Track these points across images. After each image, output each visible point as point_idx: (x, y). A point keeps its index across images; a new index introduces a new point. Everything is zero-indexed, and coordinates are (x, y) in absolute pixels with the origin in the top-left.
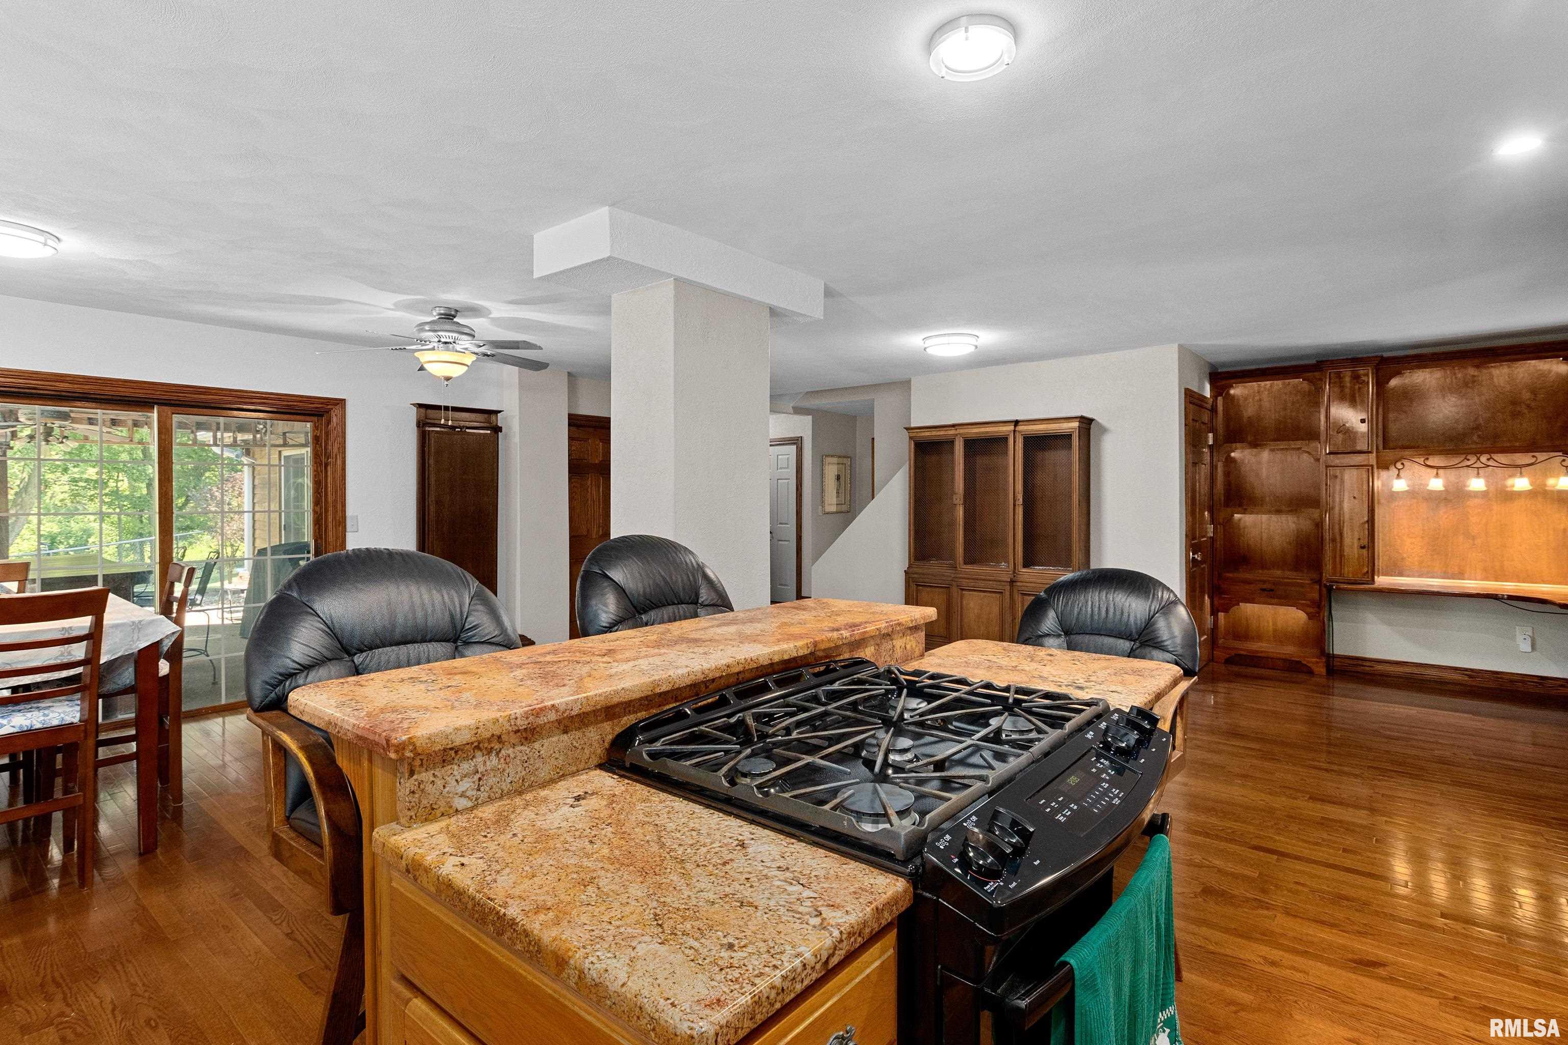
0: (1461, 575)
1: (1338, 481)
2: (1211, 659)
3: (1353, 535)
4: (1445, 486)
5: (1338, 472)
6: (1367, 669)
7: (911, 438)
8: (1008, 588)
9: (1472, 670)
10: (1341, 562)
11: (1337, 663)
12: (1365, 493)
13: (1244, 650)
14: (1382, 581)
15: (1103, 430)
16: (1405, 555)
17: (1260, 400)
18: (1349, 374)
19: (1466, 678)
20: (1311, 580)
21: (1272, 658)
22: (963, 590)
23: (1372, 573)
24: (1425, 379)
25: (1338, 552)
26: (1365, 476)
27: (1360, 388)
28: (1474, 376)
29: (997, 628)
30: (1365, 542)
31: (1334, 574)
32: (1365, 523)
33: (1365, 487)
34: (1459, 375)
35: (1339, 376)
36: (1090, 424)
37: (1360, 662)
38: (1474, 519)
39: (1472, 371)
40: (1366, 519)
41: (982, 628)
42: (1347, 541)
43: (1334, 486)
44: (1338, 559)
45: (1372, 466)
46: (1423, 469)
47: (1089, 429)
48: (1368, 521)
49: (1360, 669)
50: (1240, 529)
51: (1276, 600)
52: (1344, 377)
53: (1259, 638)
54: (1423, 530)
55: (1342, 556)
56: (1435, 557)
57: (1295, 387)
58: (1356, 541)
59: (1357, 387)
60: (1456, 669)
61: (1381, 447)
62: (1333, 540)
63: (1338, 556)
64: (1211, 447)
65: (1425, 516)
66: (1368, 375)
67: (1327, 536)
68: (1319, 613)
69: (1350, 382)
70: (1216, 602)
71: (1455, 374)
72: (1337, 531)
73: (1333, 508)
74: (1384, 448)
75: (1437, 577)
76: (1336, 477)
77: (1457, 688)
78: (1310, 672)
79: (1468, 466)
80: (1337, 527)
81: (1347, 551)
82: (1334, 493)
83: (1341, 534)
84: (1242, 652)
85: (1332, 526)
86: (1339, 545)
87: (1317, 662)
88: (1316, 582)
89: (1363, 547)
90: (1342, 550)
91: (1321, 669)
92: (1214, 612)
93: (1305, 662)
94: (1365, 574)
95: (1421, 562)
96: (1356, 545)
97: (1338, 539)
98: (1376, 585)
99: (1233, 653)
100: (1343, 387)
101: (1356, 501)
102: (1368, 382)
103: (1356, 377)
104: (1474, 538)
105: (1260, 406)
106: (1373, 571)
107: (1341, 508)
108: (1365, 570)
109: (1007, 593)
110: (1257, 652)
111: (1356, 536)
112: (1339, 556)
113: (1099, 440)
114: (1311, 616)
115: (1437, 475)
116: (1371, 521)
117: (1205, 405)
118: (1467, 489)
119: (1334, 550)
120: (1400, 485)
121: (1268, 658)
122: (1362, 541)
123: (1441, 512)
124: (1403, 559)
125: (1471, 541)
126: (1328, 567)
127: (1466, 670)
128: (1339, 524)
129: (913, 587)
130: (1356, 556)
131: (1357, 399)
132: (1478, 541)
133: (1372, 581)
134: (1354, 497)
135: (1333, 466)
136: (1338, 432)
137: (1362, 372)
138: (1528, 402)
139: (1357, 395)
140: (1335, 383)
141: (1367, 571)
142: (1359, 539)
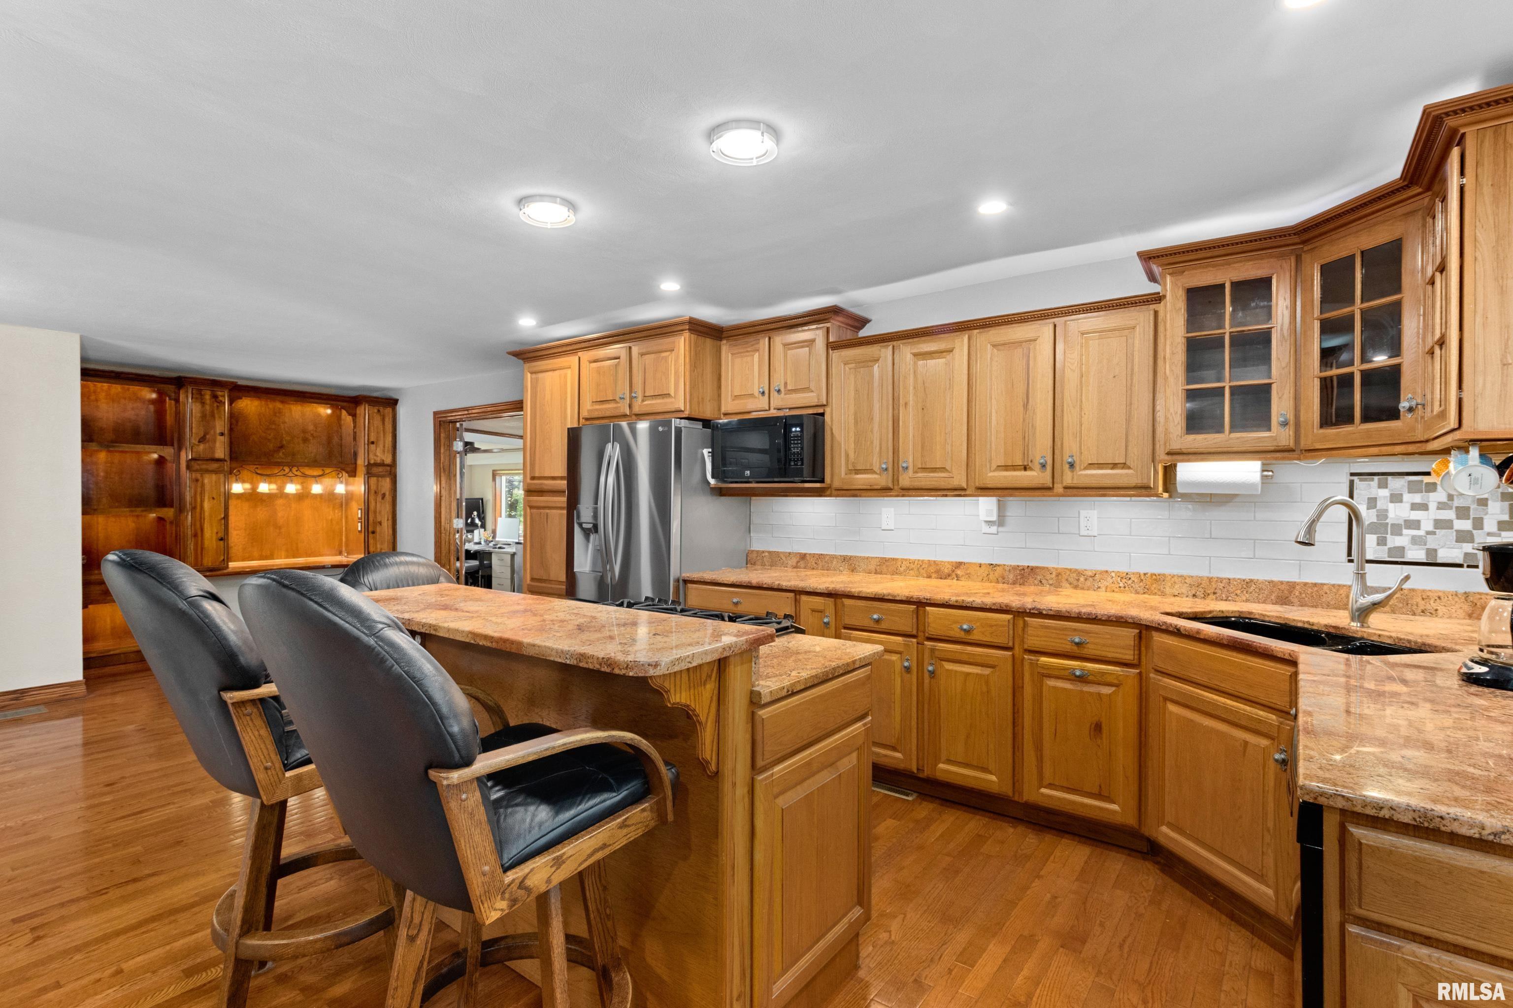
0: (271, 557)
1: (199, 484)
3: (211, 530)
4: (271, 490)
5: (199, 476)
10: (202, 554)
12: (222, 494)
14: (233, 565)
18: (209, 393)
23: (228, 559)
24: (247, 405)
25: (199, 545)
26: (222, 480)
27: (218, 406)
28: (280, 409)
30: (221, 535)
32: (222, 519)
33: (222, 491)
35: (200, 393)
38: (280, 514)
39: (278, 405)
40: (223, 516)
42: (207, 533)
43: (196, 490)
44: (199, 552)
45: (227, 473)
46: (255, 475)
48: (224, 518)
52: (205, 395)
54: (246, 524)
55: (202, 549)
58: (213, 535)
61: (233, 457)
62: (195, 535)
63: (199, 549)
65: (248, 513)
66: (224, 396)
67: (190, 533)
69: (210, 400)
71: (267, 405)
72: (198, 527)
73: (195, 508)
74: (235, 458)
76: (198, 482)
79: (284, 475)
80: (199, 524)
81: (207, 543)
82: (196, 494)
83: (202, 530)
85: (194, 524)
86: (200, 539)
89: (219, 540)
90: (202, 543)
94: (221, 562)
95: (244, 549)
96: (214, 537)
97: (199, 534)
98: (229, 570)
100: (204, 403)
101: (214, 502)
102: (224, 403)
103: (215, 397)
104: (280, 528)
106: (228, 558)
107: (202, 508)
108: (222, 558)
111: (215, 531)
115: (264, 481)
116: (227, 517)
119: (196, 545)
120: (238, 488)
122: (219, 534)
123: (258, 509)
125: (278, 531)
126: (191, 559)
128: (200, 521)
130: (215, 547)
131: (216, 416)
132: (283, 530)
133: (227, 567)
134: (213, 498)
135: (194, 471)
136: (199, 442)
137: (219, 393)
138: (312, 432)
139: (216, 412)
140: (197, 398)
141: (224, 560)
142: (217, 533)
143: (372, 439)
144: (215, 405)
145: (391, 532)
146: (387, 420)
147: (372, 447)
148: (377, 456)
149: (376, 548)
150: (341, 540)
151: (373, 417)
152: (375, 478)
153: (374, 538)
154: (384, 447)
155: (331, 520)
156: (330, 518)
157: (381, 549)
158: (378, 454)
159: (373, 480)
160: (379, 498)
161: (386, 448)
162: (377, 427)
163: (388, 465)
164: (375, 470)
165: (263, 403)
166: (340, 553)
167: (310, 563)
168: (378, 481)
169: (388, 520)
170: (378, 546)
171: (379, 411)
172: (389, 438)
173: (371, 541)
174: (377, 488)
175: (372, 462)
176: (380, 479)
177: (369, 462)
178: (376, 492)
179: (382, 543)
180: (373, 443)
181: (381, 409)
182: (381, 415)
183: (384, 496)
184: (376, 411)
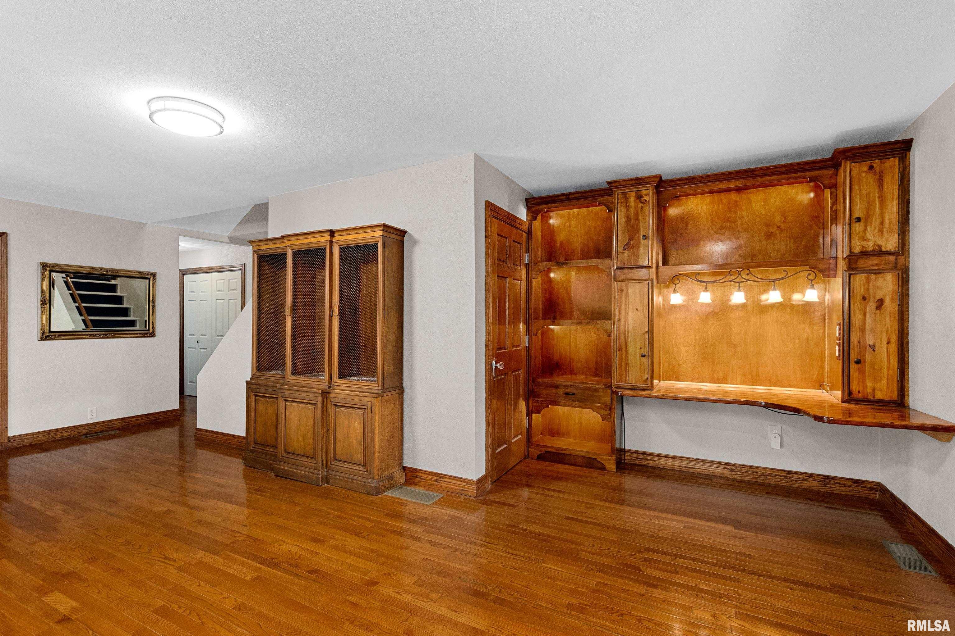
0: (724, 380)
1: (624, 293)
2: (527, 456)
3: (636, 345)
4: (712, 301)
5: (622, 285)
6: (651, 462)
7: (254, 251)
8: (320, 399)
9: (733, 465)
10: (626, 369)
11: (628, 457)
12: (646, 307)
13: (552, 447)
14: (660, 386)
15: (415, 242)
16: (681, 362)
17: (570, 226)
18: (633, 194)
19: (729, 472)
20: (604, 385)
21: (574, 456)
22: (286, 401)
23: (652, 380)
25: (624, 360)
26: (646, 289)
27: (642, 207)
28: (736, 201)
29: (311, 441)
30: (645, 351)
31: (621, 381)
32: (645, 333)
33: (646, 300)
34: (725, 201)
35: (626, 196)
36: (404, 236)
37: (645, 457)
38: (735, 330)
40: (646, 330)
41: (300, 439)
42: (631, 350)
43: (621, 298)
44: (623, 367)
45: (652, 280)
46: (695, 283)
47: (402, 242)
48: (648, 332)
49: (645, 463)
50: (554, 340)
51: (577, 403)
52: (630, 197)
53: (567, 434)
54: (695, 340)
55: (626, 364)
56: (704, 363)
57: (596, 213)
58: (638, 350)
59: (640, 206)
60: (720, 463)
61: (661, 264)
62: (620, 349)
63: (623, 364)
64: (526, 265)
65: (697, 327)
66: (648, 194)
67: (615, 346)
68: (610, 415)
69: (635, 201)
70: (530, 405)
71: (721, 199)
72: (622, 340)
73: (619, 320)
74: (664, 265)
75: (706, 382)
76: (622, 291)
77: (723, 481)
78: (604, 469)
79: (731, 281)
80: (622, 337)
81: (630, 358)
82: (620, 306)
83: (626, 344)
84: (551, 450)
85: (618, 337)
86: (624, 353)
87: (609, 460)
88: (608, 387)
89: (644, 356)
90: (627, 359)
91: (611, 466)
92: (529, 413)
93: (599, 460)
94: (645, 381)
96: (638, 353)
97: (623, 348)
98: (655, 391)
99: (543, 450)
100: (629, 206)
101: (639, 313)
102: (649, 201)
103: (639, 197)
104: (735, 347)
105: (570, 232)
106: (652, 378)
107: (626, 319)
108: (646, 377)
109: (320, 405)
110: (562, 449)
111: (639, 346)
112: (625, 365)
113: (411, 253)
114: (604, 418)
115: (706, 290)
116: (651, 331)
117: (521, 227)
118: (730, 303)
119: (620, 359)
120: (676, 299)
121: (570, 455)
122: (643, 350)
124: (679, 365)
125: (733, 349)
126: (616, 375)
127: (729, 464)
128: (625, 334)
129: (253, 397)
130: (638, 364)
131: (640, 217)
132: (739, 349)
133: (651, 388)
134: (637, 309)
135: (620, 281)
136: (624, 249)
137: (644, 192)
138: (779, 224)
139: (640, 214)
140: (622, 203)
141: (648, 378)
142: (641, 348)
143: (857, 214)
144: (640, 205)
145: (894, 362)
146: (887, 179)
147: (858, 227)
148: (868, 240)
149: (865, 386)
150: (823, 367)
151: (860, 181)
152: (863, 276)
153: (862, 372)
154: (882, 223)
155: (807, 339)
156: (805, 336)
157: (874, 390)
158: (869, 236)
159: (859, 280)
160: (871, 307)
161: (886, 225)
162: (868, 194)
163: (890, 253)
164: (865, 263)
165: (716, 198)
166: (821, 386)
167: (775, 395)
168: (868, 280)
169: (888, 343)
170: (869, 384)
171: (871, 167)
172: (893, 208)
173: (854, 375)
174: (867, 290)
175: (857, 250)
176: (873, 276)
177: (850, 252)
178: (864, 298)
179: (875, 379)
180: (858, 220)
181: (876, 163)
182: (875, 173)
183: (880, 303)
184: (865, 169)
